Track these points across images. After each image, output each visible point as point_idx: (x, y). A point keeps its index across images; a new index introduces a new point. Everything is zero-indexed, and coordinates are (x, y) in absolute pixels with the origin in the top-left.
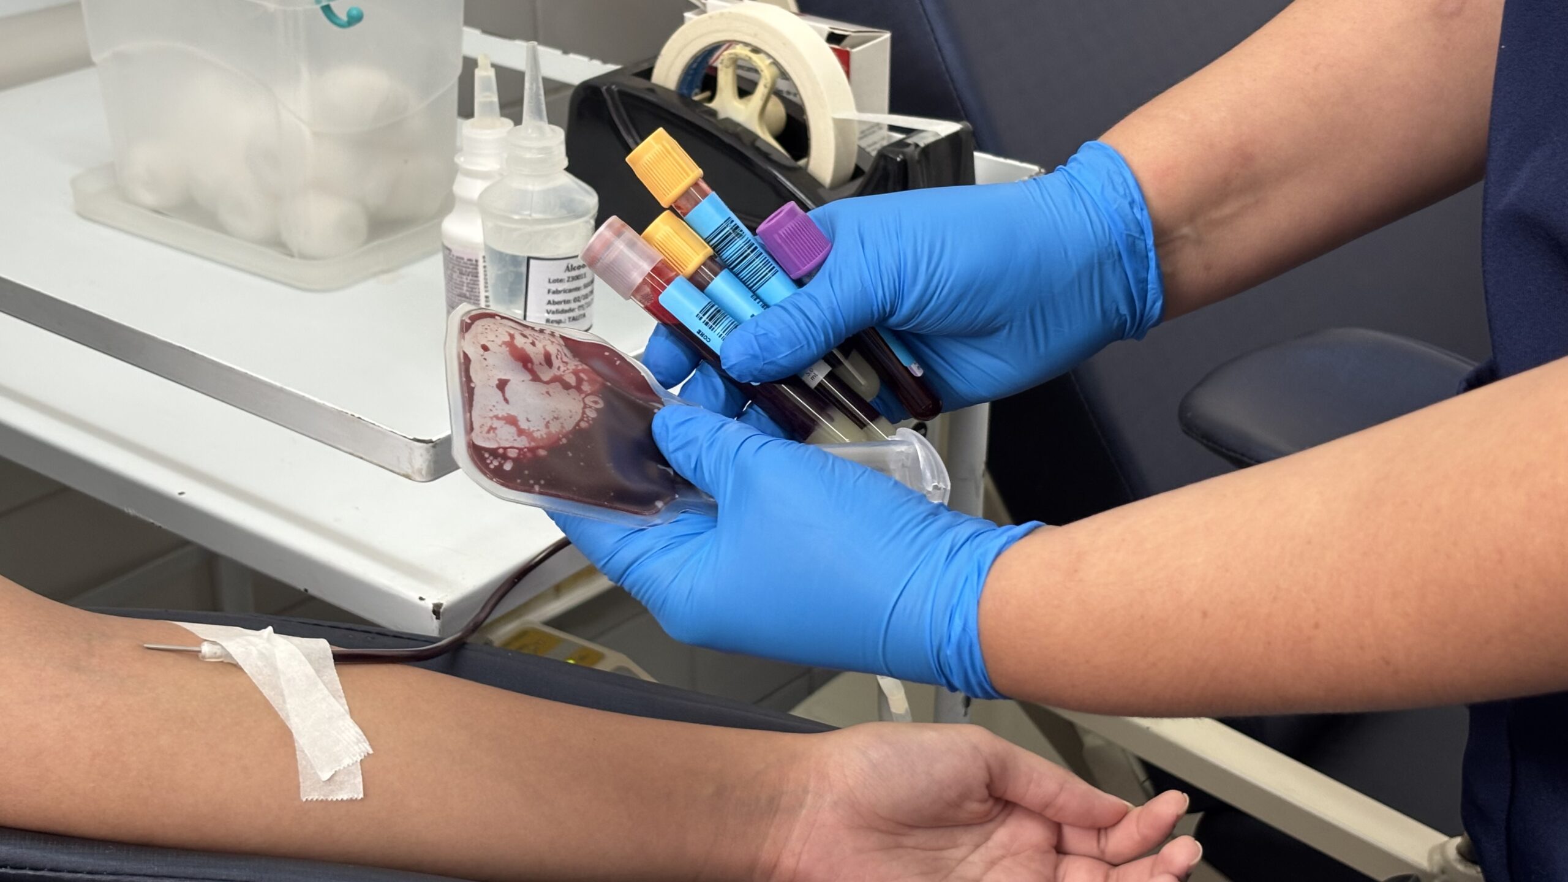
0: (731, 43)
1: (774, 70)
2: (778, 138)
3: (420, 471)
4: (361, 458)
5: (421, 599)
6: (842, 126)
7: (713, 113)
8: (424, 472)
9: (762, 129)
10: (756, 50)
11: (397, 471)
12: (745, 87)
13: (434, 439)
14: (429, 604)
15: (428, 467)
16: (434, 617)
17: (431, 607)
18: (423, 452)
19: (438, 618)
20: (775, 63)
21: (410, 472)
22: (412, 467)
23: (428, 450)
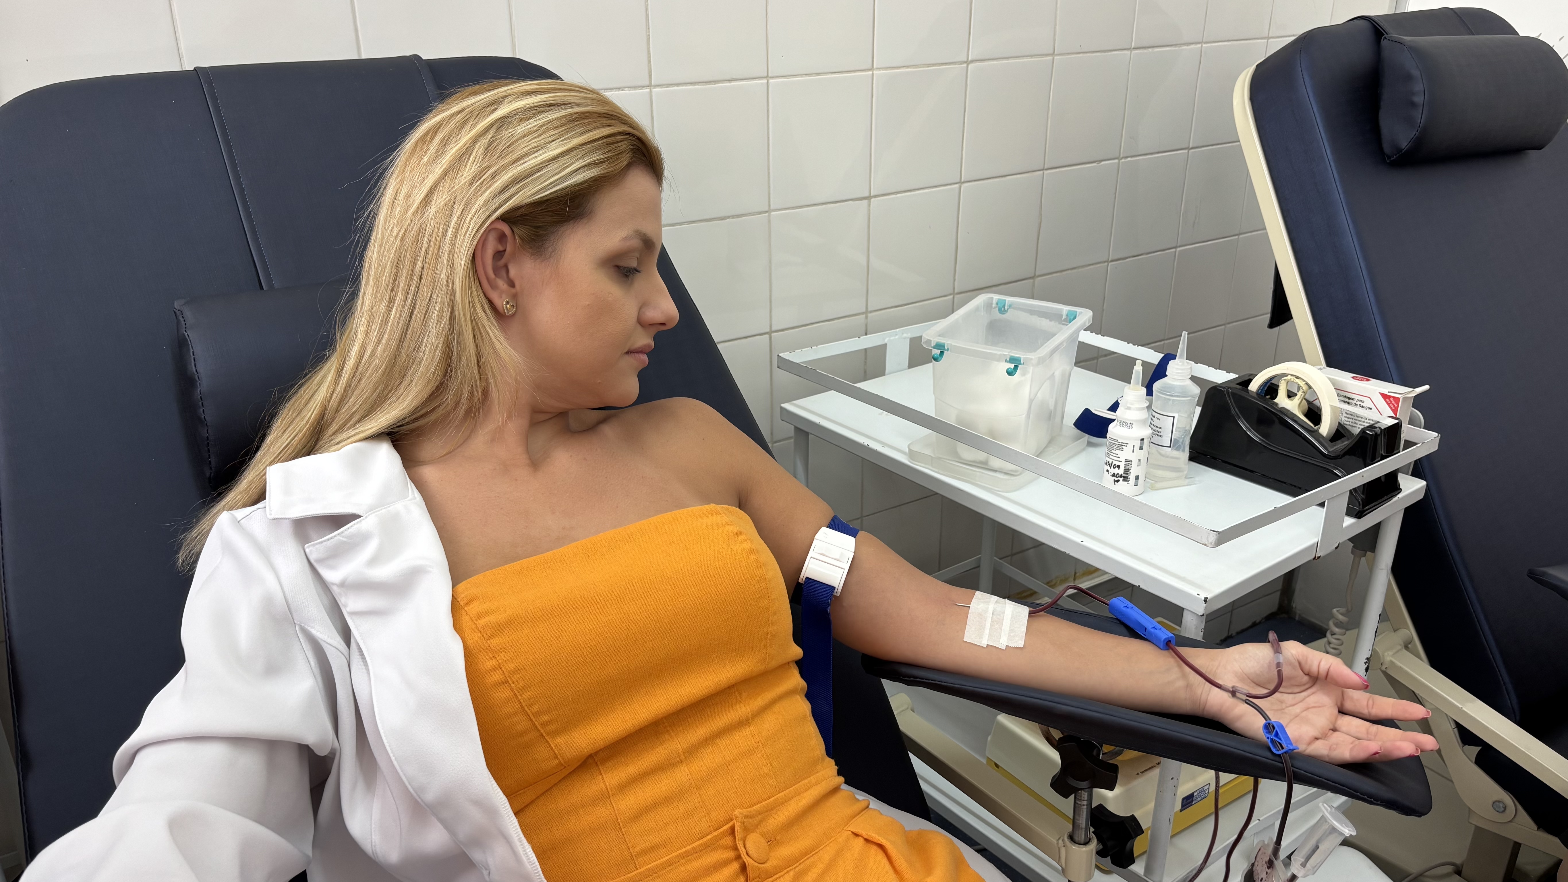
0: (1285, 375)
1: (1306, 386)
2: (1306, 415)
3: (1211, 543)
4: (1182, 535)
5: (1198, 595)
6: (1333, 408)
7: (1277, 404)
8: (1213, 543)
9: (1299, 413)
10: (1297, 377)
11: (1200, 542)
12: (1290, 395)
13: (1219, 531)
14: (1202, 597)
15: (1215, 542)
16: (1204, 602)
17: (1203, 599)
18: (1215, 536)
19: (1205, 603)
20: (1307, 384)
21: (1206, 543)
22: (1208, 541)
23: (1216, 535)
